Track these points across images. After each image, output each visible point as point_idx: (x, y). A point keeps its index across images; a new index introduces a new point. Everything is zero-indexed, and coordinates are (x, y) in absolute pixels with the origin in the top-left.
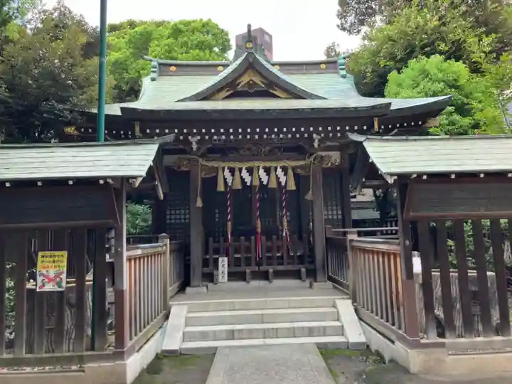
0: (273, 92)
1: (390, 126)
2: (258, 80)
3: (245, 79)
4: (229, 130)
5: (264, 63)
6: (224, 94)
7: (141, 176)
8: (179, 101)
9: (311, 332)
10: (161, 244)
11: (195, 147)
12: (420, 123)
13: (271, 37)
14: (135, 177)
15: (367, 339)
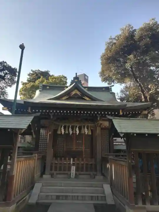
0: (84, 98)
1: (128, 113)
2: (78, 93)
3: (73, 93)
4: (67, 111)
5: (81, 87)
6: (65, 98)
7: (24, 129)
8: (48, 99)
9: (92, 198)
10: (34, 156)
11: (52, 117)
12: (140, 112)
13: (88, 77)
14: (22, 129)
15: (115, 203)
